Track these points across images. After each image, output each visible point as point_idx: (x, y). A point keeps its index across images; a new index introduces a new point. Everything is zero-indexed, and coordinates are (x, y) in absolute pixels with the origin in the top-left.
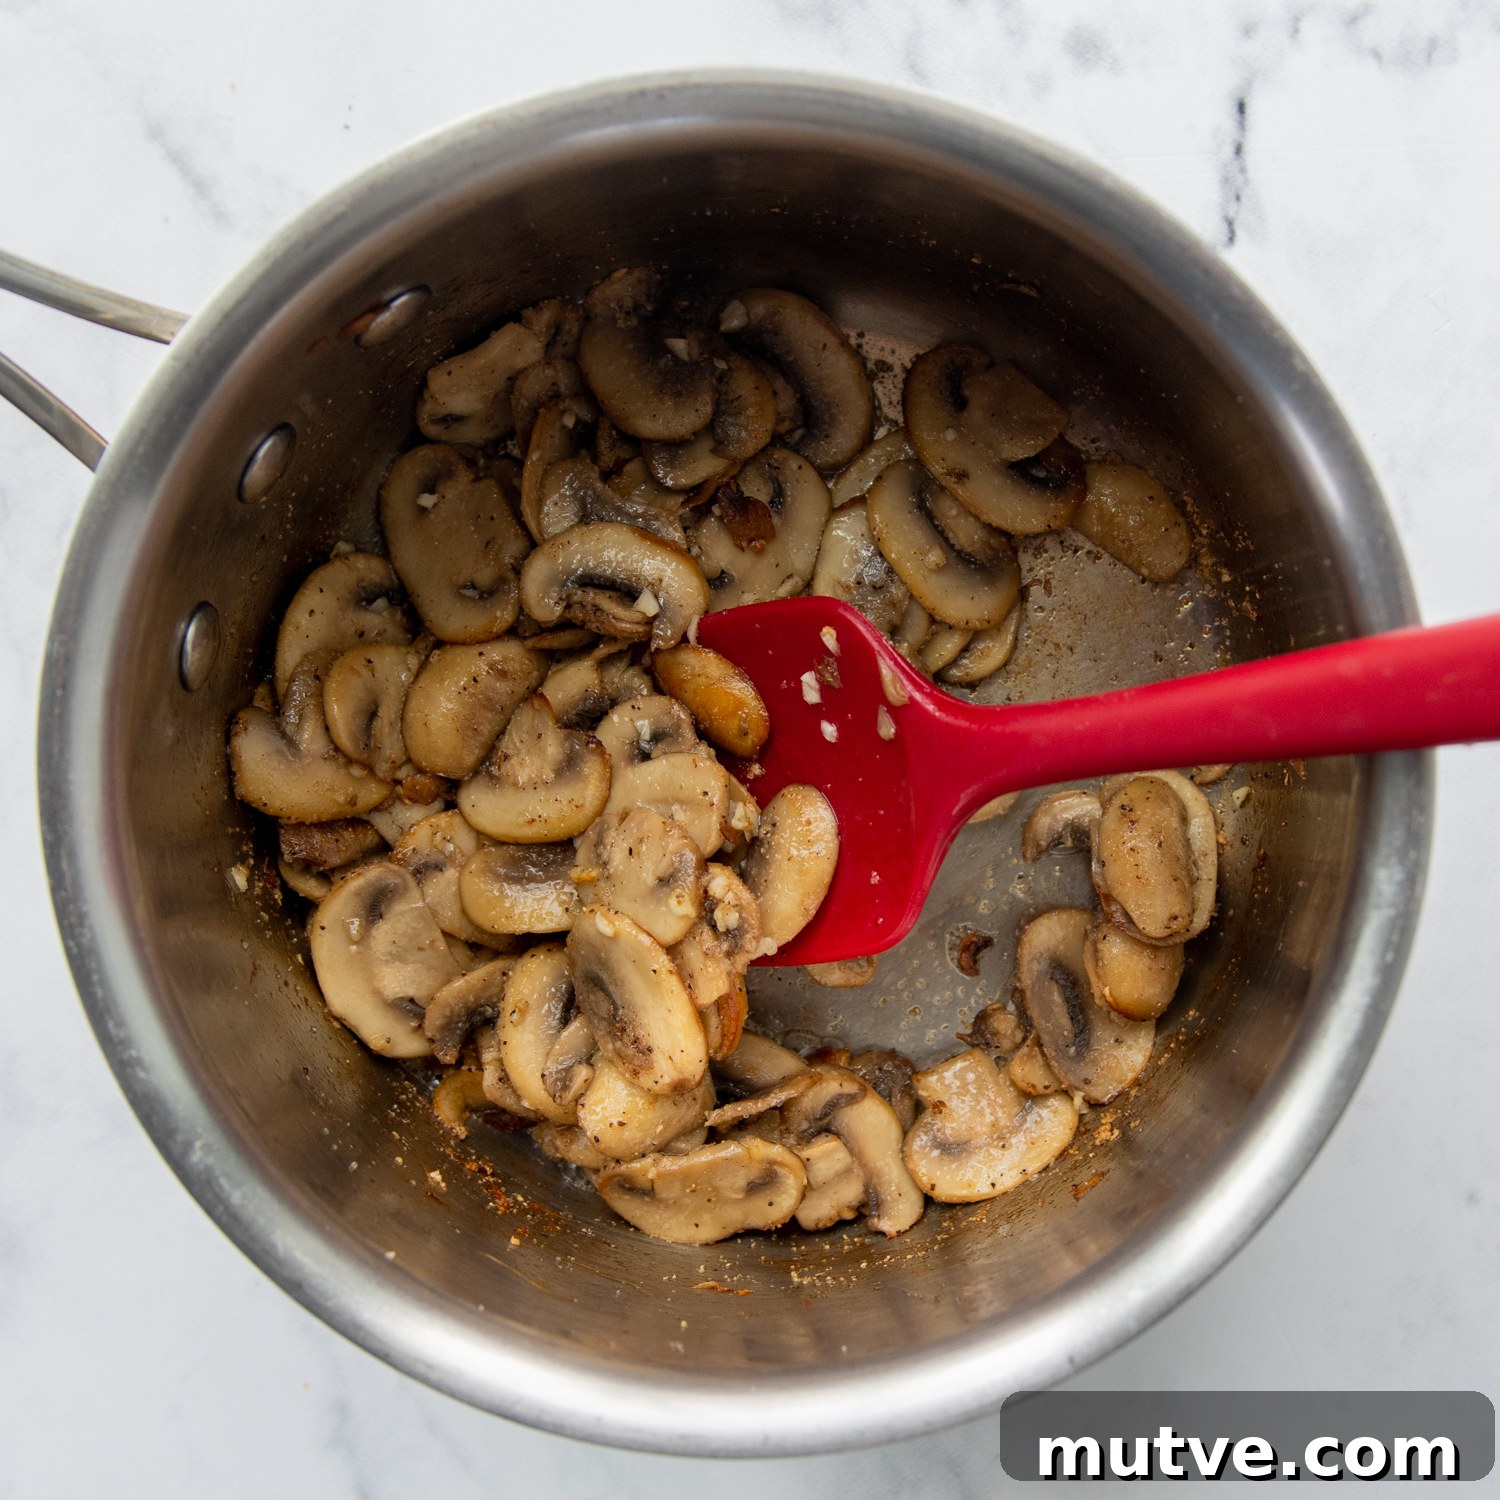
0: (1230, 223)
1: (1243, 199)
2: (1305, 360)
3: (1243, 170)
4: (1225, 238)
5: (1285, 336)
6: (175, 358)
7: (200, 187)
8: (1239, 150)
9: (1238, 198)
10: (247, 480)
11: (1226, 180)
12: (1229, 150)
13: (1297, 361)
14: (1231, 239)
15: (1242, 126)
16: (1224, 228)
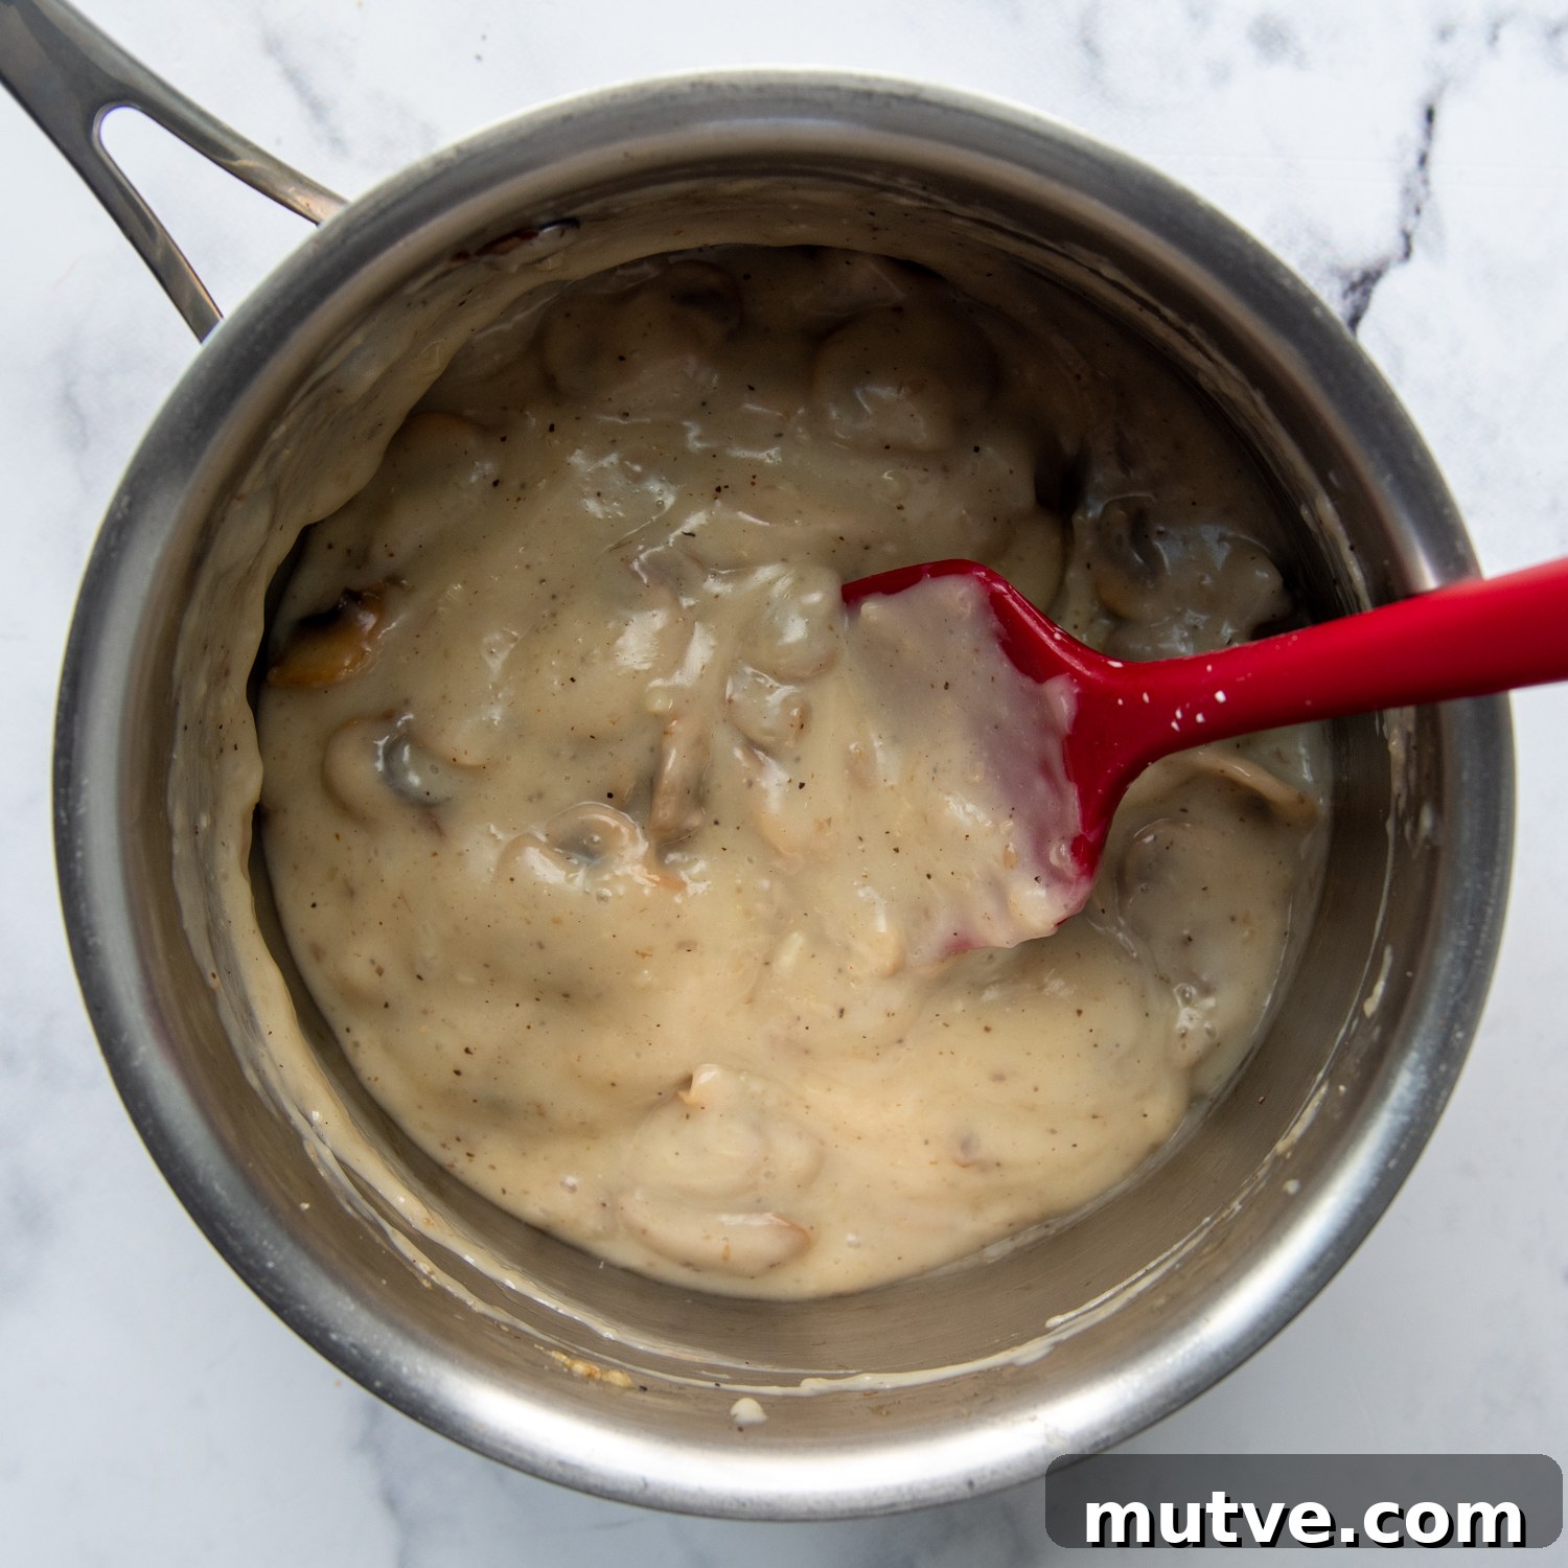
0: (1407, 237)
1: (1424, 213)
3: (1426, 182)
4: (1400, 252)
8: (1423, 160)
9: (1418, 211)
11: (1407, 192)
12: (1412, 160)
14: (1407, 253)
15: (1429, 134)
16: (1400, 242)
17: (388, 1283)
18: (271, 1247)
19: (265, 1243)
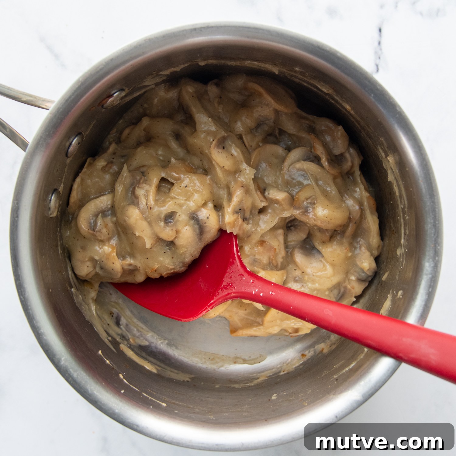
0: (377, 66)
1: (381, 58)
2: (400, 108)
3: (381, 49)
4: (376, 70)
5: (394, 100)
6: (51, 114)
7: (57, 57)
8: (379, 43)
9: (379, 58)
10: (70, 150)
11: (376, 53)
12: (377, 43)
13: (398, 109)
14: (378, 71)
15: (380, 36)
16: (375, 67)
17: (152, 407)
18: (115, 406)
19: (114, 405)
